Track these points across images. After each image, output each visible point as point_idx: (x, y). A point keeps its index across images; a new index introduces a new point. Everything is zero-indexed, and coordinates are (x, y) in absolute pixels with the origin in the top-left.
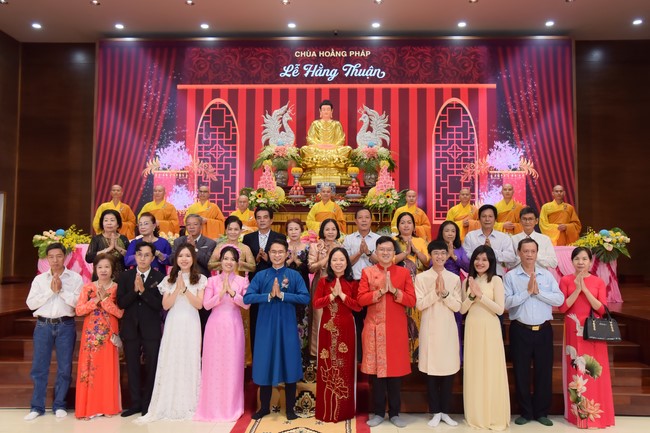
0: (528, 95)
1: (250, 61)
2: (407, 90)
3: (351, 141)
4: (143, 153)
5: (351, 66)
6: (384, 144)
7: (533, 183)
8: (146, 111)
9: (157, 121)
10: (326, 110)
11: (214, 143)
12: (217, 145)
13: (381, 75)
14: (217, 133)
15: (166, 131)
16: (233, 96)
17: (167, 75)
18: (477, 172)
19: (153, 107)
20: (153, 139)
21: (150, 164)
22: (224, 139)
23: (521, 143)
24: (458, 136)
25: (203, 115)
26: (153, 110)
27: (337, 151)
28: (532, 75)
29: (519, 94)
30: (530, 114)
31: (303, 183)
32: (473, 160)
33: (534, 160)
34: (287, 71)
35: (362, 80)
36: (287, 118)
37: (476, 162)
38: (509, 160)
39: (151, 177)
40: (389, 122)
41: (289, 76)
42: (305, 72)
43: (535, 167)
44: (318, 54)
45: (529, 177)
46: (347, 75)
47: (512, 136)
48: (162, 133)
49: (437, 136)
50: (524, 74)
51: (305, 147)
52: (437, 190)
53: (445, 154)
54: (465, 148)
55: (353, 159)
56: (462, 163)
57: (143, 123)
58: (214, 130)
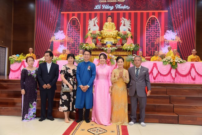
0: (179, 14)
1: (85, 4)
2: (137, 13)
3: (118, 29)
4: (50, 34)
5: (118, 5)
6: (129, 30)
7: (180, 45)
8: (51, 21)
9: (54, 24)
10: (110, 19)
11: (73, 31)
12: (74, 32)
13: (128, 8)
14: (74, 28)
15: (58, 27)
16: (79, 15)
17: (58, 9)
18: (160, 41)
19: (53, 19)
20: (53, 30)
21: (52, 38)
22: (76, 30)
23: (176, 31)
24: (154, 28)
25: (69, 22)
26: (53, 20)
27: (114, 32)
28: (181, 7)
29: (176, 14)
30: (180, 21)
31: (101, 42)
32: (159, 37)
33: (180, 37)
34: (97, 7)
35: (122, 10)
36: (96, 21)
37: (160, 37)
38: (171, 36)
39: (52, 42)
40: (131, 23)
41: (97, 9)
42: (103, 7)
43: (181, 39)
44: (107, 1)
45: (179, 43)
46: (116, 8)
47: (173, 28)
48: (56, 28)
49: (147, 29)
50: (178, 7)
51: (102, 31)
52: (147, 47)
53: (149, 35)
54: (157, 33)
55: (118, 35)
56: (155, 38)
57: (50, 25)
58: (73, 27)
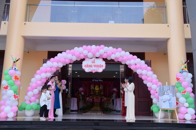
2: (105, 82)
3: (99, 88)
10: (97, 85)
13: (102, 81)
16: (87, 83)
27: (98, 89)
31: (95, 92)
36: (93, 86)
42: (95, 80)
45: (117, 91)
46: (99, 81)
47: (115, 87)
49: (108, 87)
51: (95, 89)
54: (111, 88)
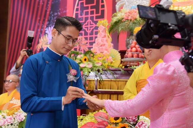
9: (47, 6)
11: (87, 19)
12: (89, 20)
14: (90, 10)
15: (53, 13)
20: (44, 20)
21: (41, 40)
22: (95, 15)
39: (42, 50)
48: (50, 15)
57: (38, 8)
58: (87, 8)
